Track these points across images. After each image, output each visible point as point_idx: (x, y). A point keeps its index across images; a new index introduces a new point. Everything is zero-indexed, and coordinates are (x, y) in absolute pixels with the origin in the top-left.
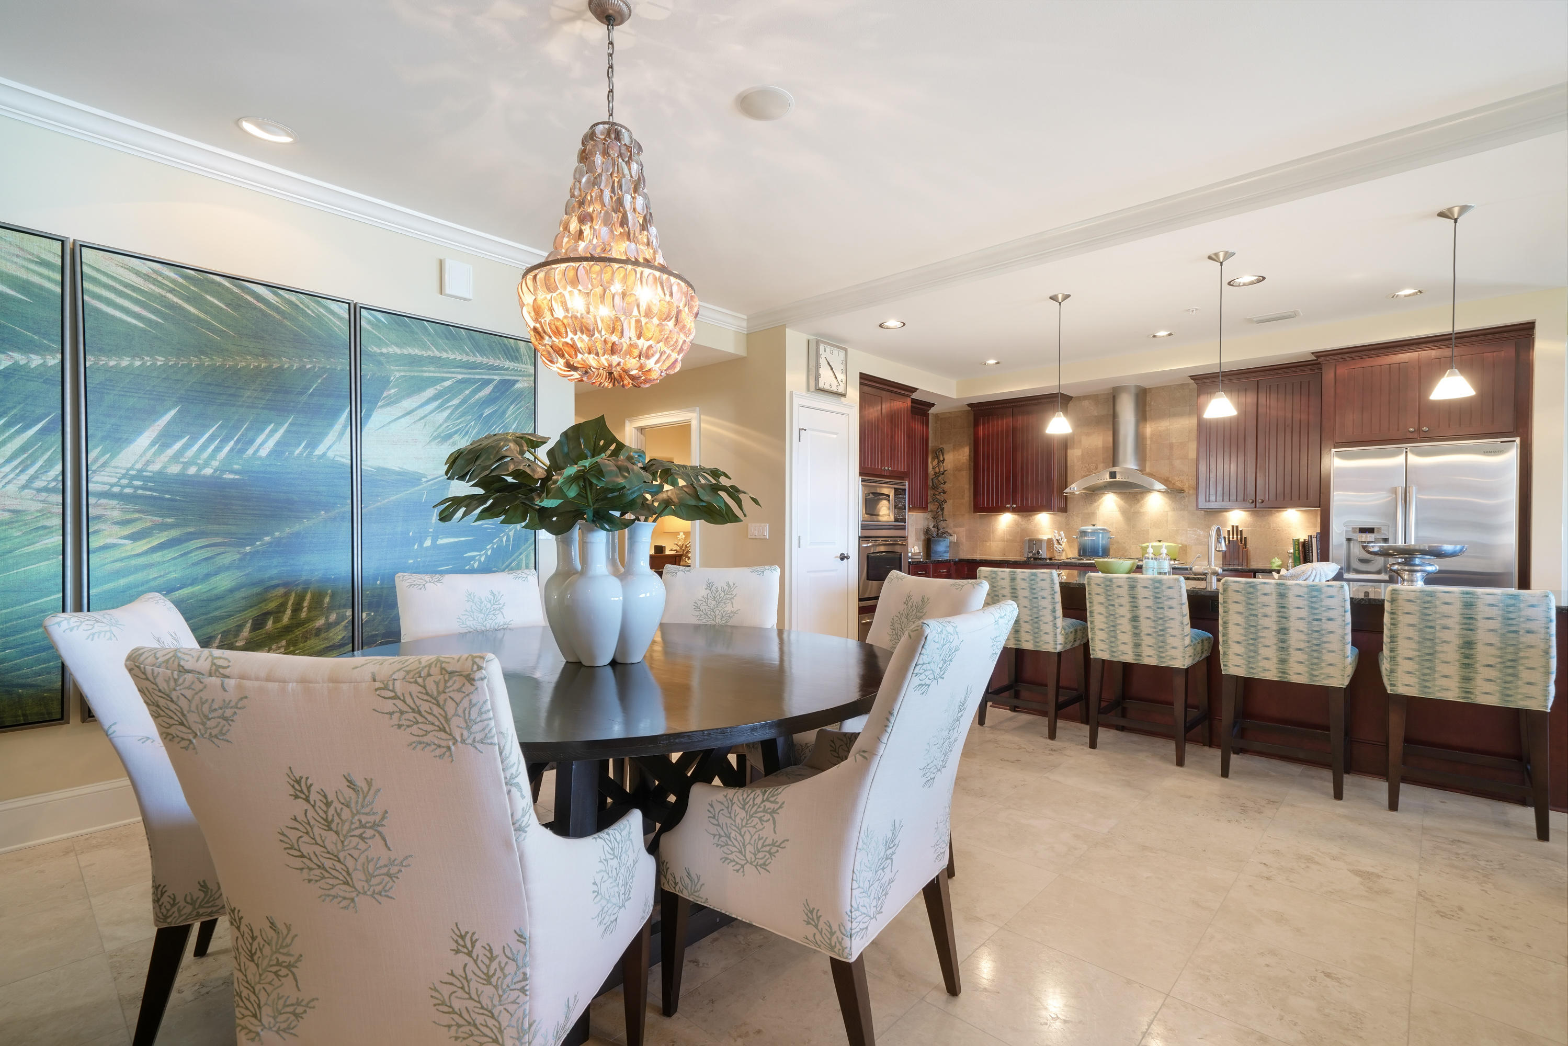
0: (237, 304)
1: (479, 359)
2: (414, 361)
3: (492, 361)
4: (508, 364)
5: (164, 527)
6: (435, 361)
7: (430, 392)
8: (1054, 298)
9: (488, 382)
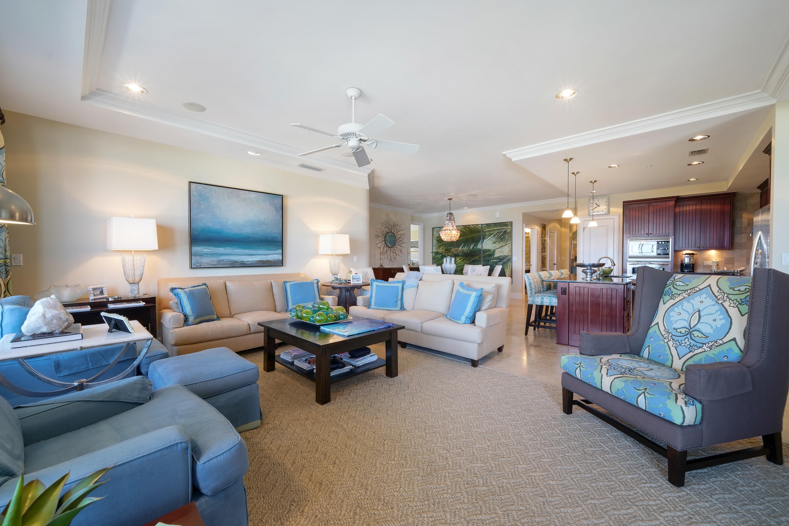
0: (469, 228)
1: (501, 228)
2: (490, 231)
3: (503, 228)
4: (506, 227)
5: (462, 258)
6: (493, 230)
7: (492, 235)
8: (591, 182)
9: (502, 232)
